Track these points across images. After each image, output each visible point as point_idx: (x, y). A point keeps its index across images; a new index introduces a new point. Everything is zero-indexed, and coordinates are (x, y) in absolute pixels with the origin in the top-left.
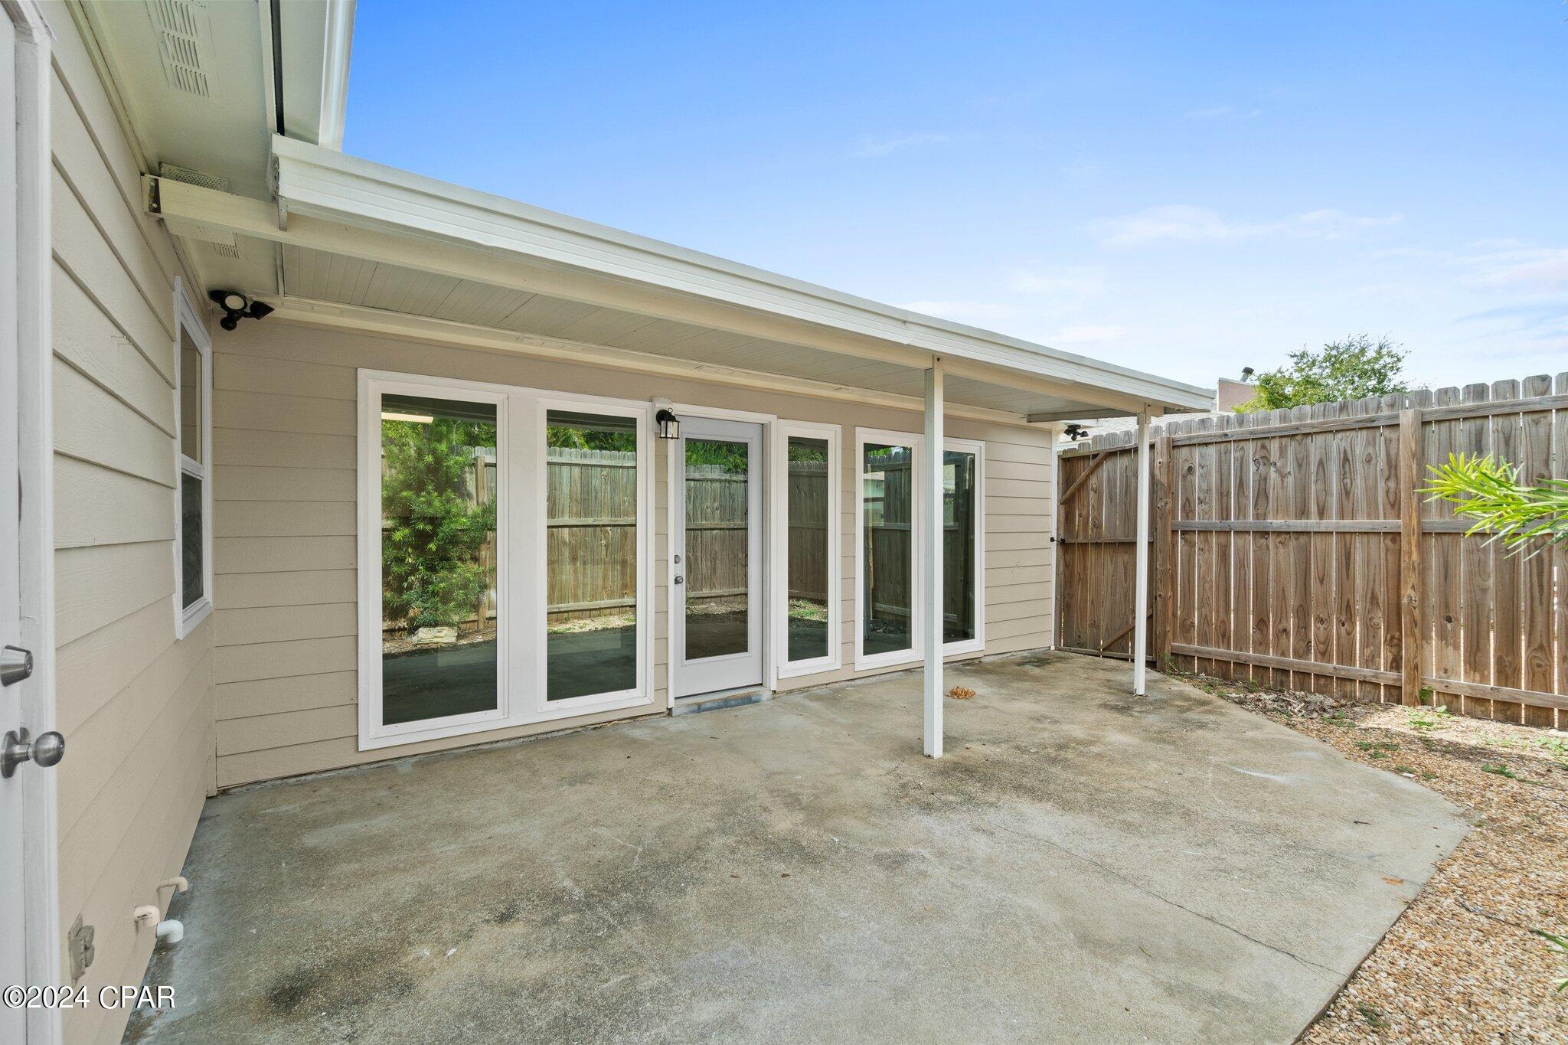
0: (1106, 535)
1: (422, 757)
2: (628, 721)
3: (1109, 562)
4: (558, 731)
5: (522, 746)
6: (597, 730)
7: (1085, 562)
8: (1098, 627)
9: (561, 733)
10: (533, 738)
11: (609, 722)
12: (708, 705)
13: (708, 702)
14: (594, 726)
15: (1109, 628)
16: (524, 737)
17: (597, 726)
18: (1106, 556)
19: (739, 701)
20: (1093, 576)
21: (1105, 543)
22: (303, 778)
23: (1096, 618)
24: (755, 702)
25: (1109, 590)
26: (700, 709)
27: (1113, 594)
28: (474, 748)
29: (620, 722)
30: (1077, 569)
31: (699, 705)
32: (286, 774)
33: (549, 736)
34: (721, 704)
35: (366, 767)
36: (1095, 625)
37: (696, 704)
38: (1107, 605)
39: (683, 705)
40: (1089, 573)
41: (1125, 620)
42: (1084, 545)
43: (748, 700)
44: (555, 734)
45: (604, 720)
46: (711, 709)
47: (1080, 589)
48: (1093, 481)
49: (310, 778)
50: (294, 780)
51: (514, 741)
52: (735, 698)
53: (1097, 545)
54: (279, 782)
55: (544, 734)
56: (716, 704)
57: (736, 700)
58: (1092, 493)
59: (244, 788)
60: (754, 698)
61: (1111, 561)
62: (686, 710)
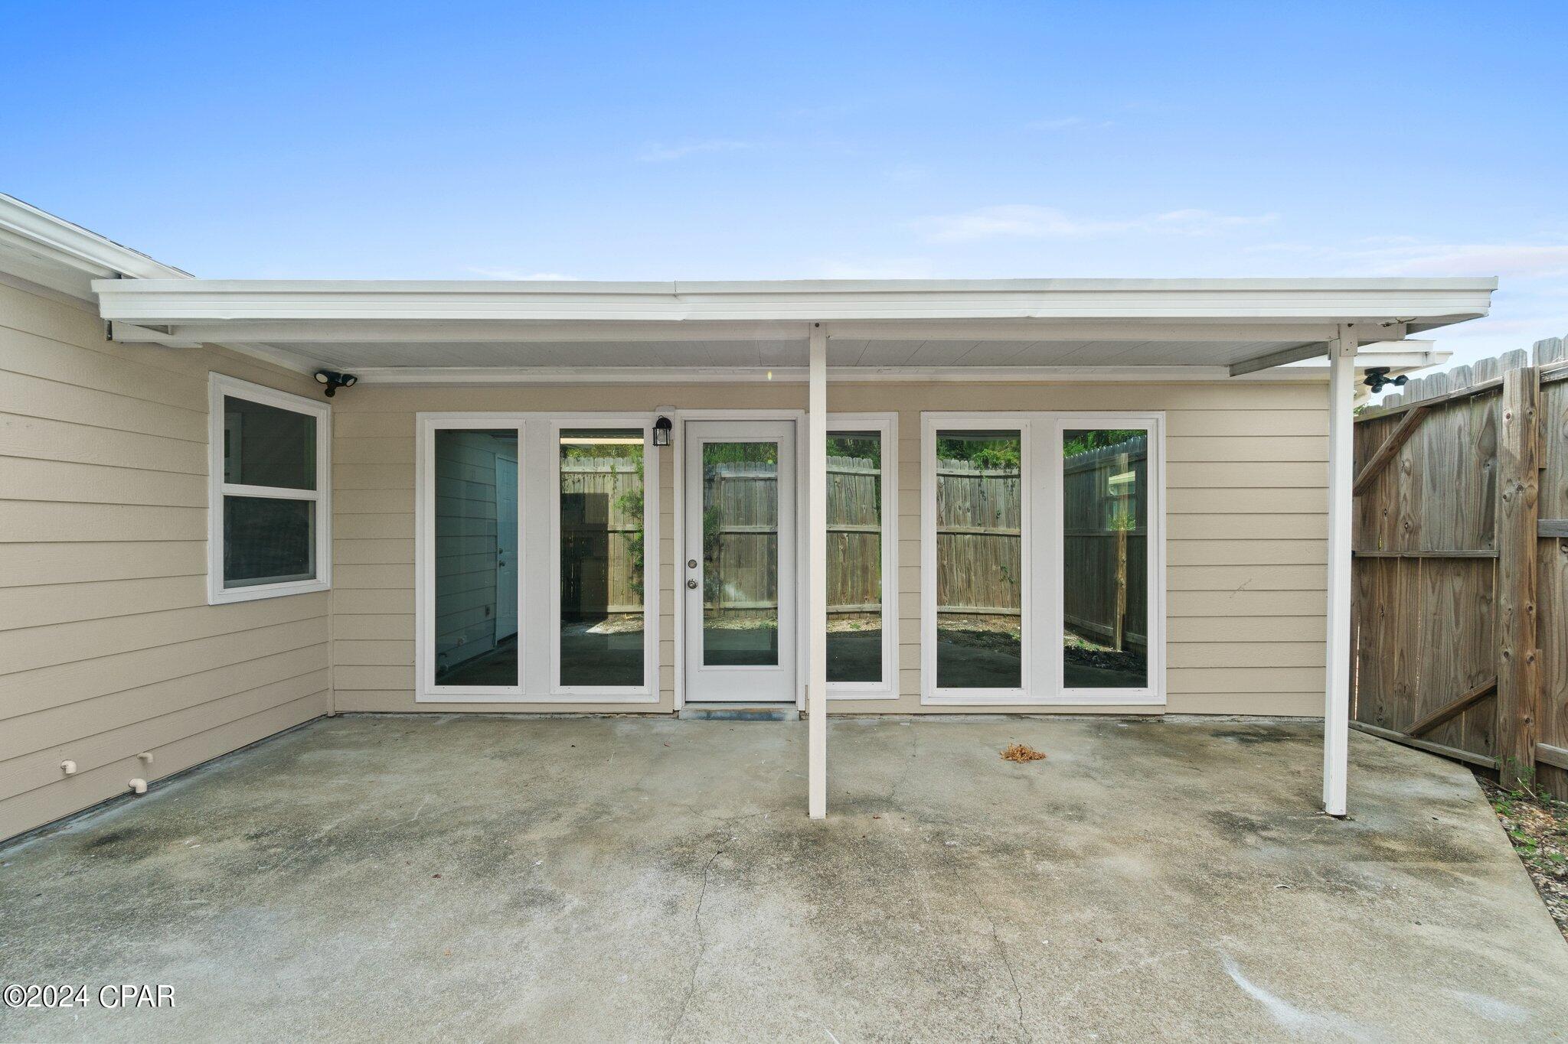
0: (1425, 545)
1: (463, 715)
2: (636, 716)
3: (1430, 591)
4: (570, 713)
5: (540, 721)
6: (605, 718)
7: (1390, 587)
8: (1410, 697)
9: (573, 716)
10: (548, 716)
11: (618, 714)
12: (719, 714)
13: (721, 710)
14: (603, 715)
15: (1429, 699)
16: (541, 714)
17: (606, 715)
18: (1424, 580)
19: (757, 716)
20: (1403, 612)
21: (1423, 558)
22: (385, 715)
23: (1407, 682)
24: (775, 720)
25: (1429, 637)
26: (709, 716)
27: (1436, 643)
28: (501, 716)
29: (628, 716)
30: (1381, 600)
31: (709, 712)
32: (377, 710)
33: (562, 716)
34: (735, 715)
35: (424, 716)
36: (1406, 693)
37: (705, 711)
38: (1427, 662)
39: (691, 709)
40: (1397, 606)
41: (1455, 690)
42: (1390, 561)
43: (768, 717)
44: (567, 716)
45: (613, 711)
46: (722, 719)
47: (1382, 632)
48: (1407, 455)
49: (389, 716)
50: (380, 715)
51: (532, 716)
52: (752, 712)
53: (1411, 561)
54: (371, 715)
55: (558, 713)
56: (728, 715)
57: (752, 714)
58: (1403, 475)
59: (351, 715)
60: (775, 715)
61: (1433, 588)
62: (695, 715)
